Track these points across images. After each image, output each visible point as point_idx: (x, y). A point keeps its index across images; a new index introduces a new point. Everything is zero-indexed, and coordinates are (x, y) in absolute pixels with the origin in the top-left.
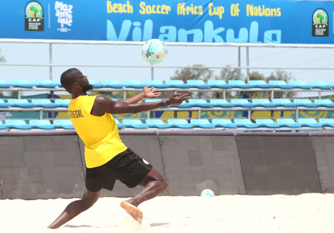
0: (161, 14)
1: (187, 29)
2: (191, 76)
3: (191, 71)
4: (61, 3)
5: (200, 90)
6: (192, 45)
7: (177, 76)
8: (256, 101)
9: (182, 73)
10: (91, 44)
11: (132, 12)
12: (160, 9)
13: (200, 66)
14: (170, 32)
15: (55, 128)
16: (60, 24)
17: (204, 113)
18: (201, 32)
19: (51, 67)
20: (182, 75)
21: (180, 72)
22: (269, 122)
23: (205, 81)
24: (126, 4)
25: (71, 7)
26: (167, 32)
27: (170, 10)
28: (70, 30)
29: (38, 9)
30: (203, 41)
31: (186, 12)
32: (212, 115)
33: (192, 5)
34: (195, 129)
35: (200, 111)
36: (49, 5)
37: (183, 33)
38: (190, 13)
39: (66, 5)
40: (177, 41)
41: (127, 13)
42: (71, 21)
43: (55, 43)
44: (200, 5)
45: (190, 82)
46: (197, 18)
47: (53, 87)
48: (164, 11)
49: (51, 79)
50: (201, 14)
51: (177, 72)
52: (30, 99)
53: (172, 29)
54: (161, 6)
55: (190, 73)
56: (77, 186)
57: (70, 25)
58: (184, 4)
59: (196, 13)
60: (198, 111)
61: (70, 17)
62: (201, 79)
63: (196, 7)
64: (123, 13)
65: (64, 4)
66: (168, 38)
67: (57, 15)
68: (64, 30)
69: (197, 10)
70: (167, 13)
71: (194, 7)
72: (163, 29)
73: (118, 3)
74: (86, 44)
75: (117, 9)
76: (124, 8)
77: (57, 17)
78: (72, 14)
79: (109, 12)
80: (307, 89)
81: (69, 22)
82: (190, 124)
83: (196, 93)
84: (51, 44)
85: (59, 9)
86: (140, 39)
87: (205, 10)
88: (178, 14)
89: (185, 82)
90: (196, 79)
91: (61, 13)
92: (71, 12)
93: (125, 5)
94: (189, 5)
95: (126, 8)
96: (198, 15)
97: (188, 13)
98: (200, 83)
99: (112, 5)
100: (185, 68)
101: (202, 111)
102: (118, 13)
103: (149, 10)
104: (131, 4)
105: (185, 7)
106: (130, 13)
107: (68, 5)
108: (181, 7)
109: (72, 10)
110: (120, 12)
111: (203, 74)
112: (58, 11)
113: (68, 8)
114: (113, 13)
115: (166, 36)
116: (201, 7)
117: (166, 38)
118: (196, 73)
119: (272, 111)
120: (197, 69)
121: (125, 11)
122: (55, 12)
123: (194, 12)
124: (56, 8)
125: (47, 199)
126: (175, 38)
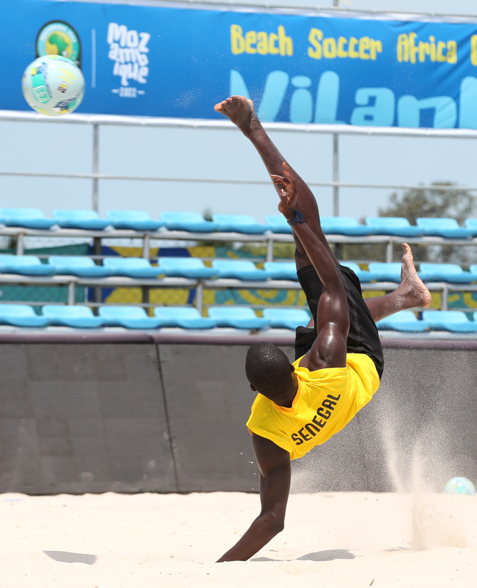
0: (358, 60)
1: (420, 96)
2: (426, 208)
3: (428, 195)
4: (123, 28)
5: (449, 242)
6: (432, 136)
7: (393, 206)
9: (406, 199)
10: (191, 127)
11: (290, 52)
12: (357, 48)
13: (448, 184)
14: (378, 102)
15: (104, 325)
16: (119, 78)
17: (456, 297)
18: (453, 105)
19: (96, 180)
20: (406, 205)
21: (400, 197)
23: (460, 221)
24: (276, 33)
25: (146, 37)
26: (372, 101)
27: (380, 49)
28: (141, 92)
29: (67, 40)
30: (457, 126)
31: (417, 55)
32: (473, 303)
33: (432, 39)
34: (433, 334)
35: (445, 293)
36: (94, 33)
37: (411, 105)
38: (427, 57)
39: (134, 33)
40: (395, 124)
41: (278, 56)
42: (145, 71)
43: (105, 123)
44: (451, 39)
45: (425, 224)
46: (442, 70)
47: (101, 229)
48: (367, 52)
49: (95, 208)
50: (453, 60)
51: (394, 197)
52: (44, 256)
53: (384, 95)
54: (358, 38)
55: (425, 202)
56: (152, 464)
57: (143, 81)
58: (413, 36)
59: (440, 58)
60: (441, 291)
61: (144, 61)
62: (449, 217)
63: (441, 45)
64: (269, 56)
65: (129, 29)
66: (376, 118)
67: (113, 55)
68: (128, 92)
69: (445, 52)
70: (373, 56)
71: (436, 43)
72: (362, 95)
73: (257, 30)
74: (181, 126)
75: (254, 46)
76: (272, 43)
77: (113, 62)
78: (148, 55)
79: (236, 51)
81: (141, 75)
82: (422, 322)
83: (437, 249)
84: (96, 125)
85: (118, 42)
87: (464, 51)
88: (400, 59)
89: (413, 223)
90: (439, 217)
91: (122, 51)
92: (146, 50)
93: (273, 37)
94: (426, 40)
95: (277, 44)
96: (445, 63)
97: (422, 59)
98: (447, 225)
99: (244, 35)
100: (413, 190)
101: (451, 292)
102: (257, 56)
103: (330, 50)
104: (287, 34)
105: (417, 44)
106: (286, 56)
107: (139, 32)
108: (406, 43)
109: (148, 46)
110: (263, 51)
111: (455, 203)
112: (114, 46)
113: (140, 39)
114: (245, 55)
115: (369, 111)
116: (452, 44)
117: (369, 118)
118: (438, 201)
120: (442, 193)
121: (274, 51)
122: (107, 48)
123: (436, 56)
124: (110, 40)
125: (81, 494)
126: (391, 118)
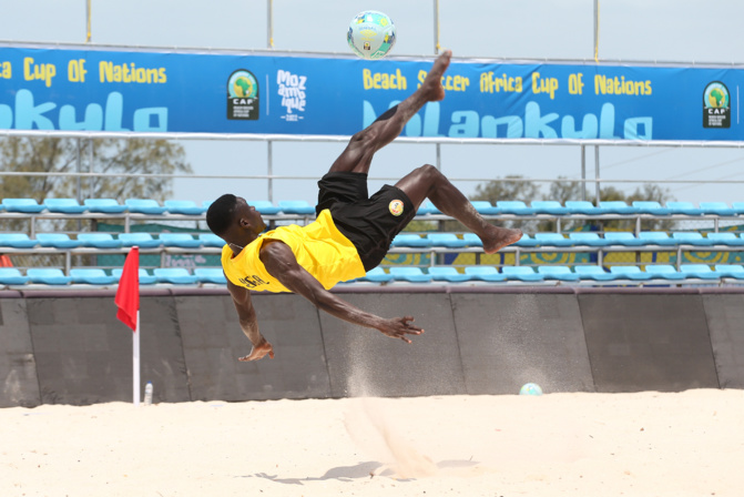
0: (453, 91)
1: (497, 116)
2: (502, 194)
3: (503, 186)
4: (288, 73)
5: (519, 218)
6: (506, 144)
7: (478, 194)
8: (611, 236)
9: (488, 189)
10: (337, 141)
11: (405, 87)
12: (451, 83)
13: (517, 177)
14: (468, 120)
16: (285, 108)
17: (526, 256)
18: (520, 122)
19: (270, 179)
20: (487, 193)
21: (483, 187)
22: (632, 271)
23: (527, 203)
24: (395, 74)
25: (304, 79)
26: (463, 120)
27: (468, 84)
28: (301, 118)
29: (249, 83)
30: (523, 136)
31: (494, 87)
32: (537, 260)
33: (504, 76)
34: (510, 283)
35: (518, 254)
36: (267, 77)
37: (490, 122)
38: (502, 88)
39: (295, 77)
40: (480, 135)
41: (397, 90)
42: (303, 103)
43: (276, 140)
44: (518, 75)
45: (502, 205)
46: (512, 97)
47: (274, 214)
48: (459, 85)
49: (270, 199)
50: (520, 90)
51: (479, 187)
53: (472, 116)
54: (453, 77)
55: (501, 190)
56: (314, 378)
57: (302, 110)
58: (491, 74)
59: (511, 89)
60: (514, 252)
61: (302, 95)
62: (519, 200)
63: (511, 80)
64: (390, 90)
65: (292, 74)
66: (466, 132)
67: (281, 92)
68: (291, 118)
69: (514, 85)
70: (463, 89)
71: (507, 79)
72: (456, 116)
73: (382, 72)
74: (329, 141)
75: (379, 83)
76: (392, 81)
77: (281, 97)
78: (305, 91)
79: (366, 87)
80: (695, 215)
81: (300, 105)
82: (502, 274)
83: (511, 223)
84: (270, 141)
85: (284, 83)
86: (419, 132)
87: (527, 83)
88: (482, 90)
89: (494, 205)
90: (511, 200)
91: (287, 89)
92: (304, 88)
93: (393, 77)
94: (500, 76)
95: (395, 82)
96: (514, 92)
97: (498, 90)
98: (518, 206)
99: (372, 76)
100: (492, 181)
101: (522, 253)
102: (382, 90)
104: (402, 75)
105: (494, 80)
106: (402, 90)
107: (299, 76)
108: (486, 79)
109: (305, 85)
110: (386, 87)
111: (523, 191)
112: (282, 86)
113: (299, 81)
114: (373, 89)
115: (461, 127)
116: (519, 79)
117: (461, 132)
118: (511, 189)
119: (638, 253)
120: (512, 183)
121: (393, 86)
122: (277, 87)
123: (508, 87)
124: (279, 82)
125: (265, 400)
126: (477, 132)
